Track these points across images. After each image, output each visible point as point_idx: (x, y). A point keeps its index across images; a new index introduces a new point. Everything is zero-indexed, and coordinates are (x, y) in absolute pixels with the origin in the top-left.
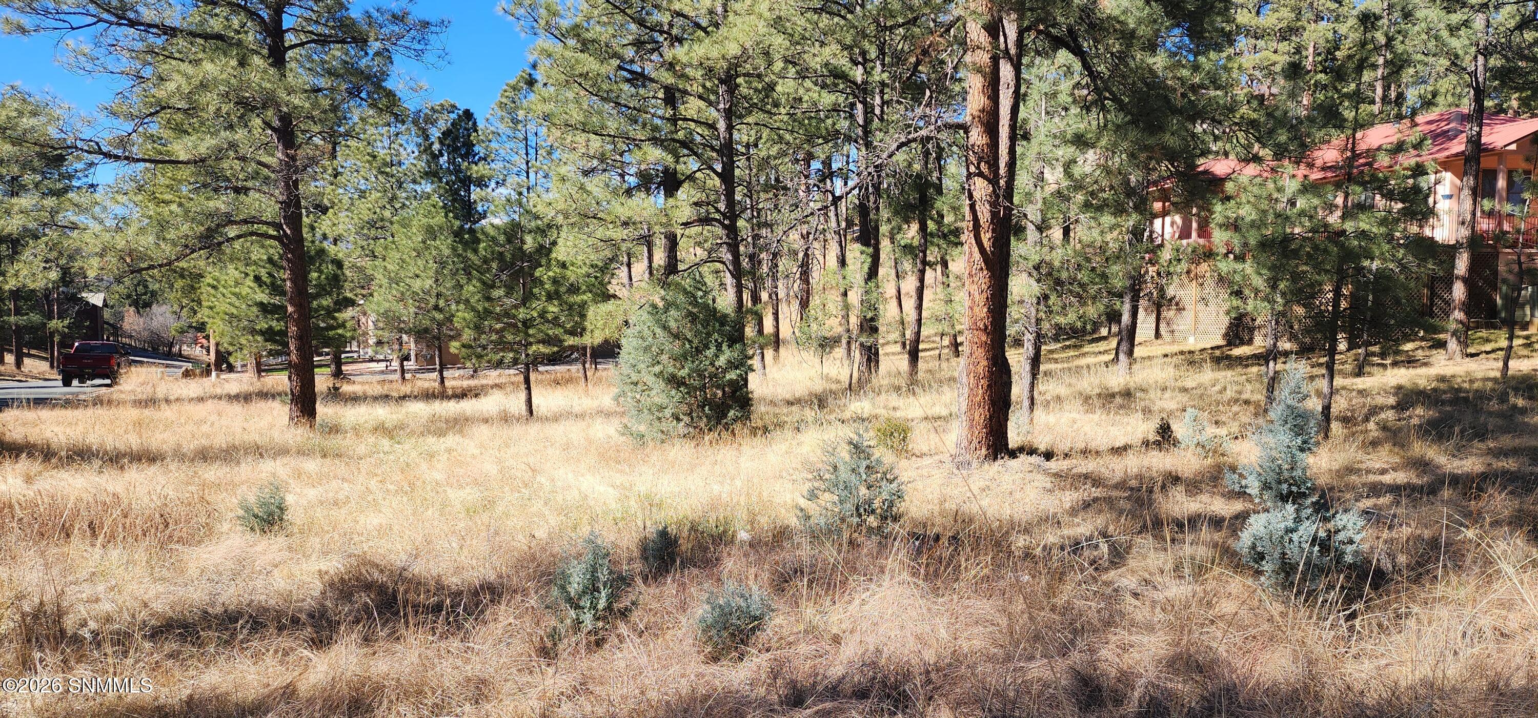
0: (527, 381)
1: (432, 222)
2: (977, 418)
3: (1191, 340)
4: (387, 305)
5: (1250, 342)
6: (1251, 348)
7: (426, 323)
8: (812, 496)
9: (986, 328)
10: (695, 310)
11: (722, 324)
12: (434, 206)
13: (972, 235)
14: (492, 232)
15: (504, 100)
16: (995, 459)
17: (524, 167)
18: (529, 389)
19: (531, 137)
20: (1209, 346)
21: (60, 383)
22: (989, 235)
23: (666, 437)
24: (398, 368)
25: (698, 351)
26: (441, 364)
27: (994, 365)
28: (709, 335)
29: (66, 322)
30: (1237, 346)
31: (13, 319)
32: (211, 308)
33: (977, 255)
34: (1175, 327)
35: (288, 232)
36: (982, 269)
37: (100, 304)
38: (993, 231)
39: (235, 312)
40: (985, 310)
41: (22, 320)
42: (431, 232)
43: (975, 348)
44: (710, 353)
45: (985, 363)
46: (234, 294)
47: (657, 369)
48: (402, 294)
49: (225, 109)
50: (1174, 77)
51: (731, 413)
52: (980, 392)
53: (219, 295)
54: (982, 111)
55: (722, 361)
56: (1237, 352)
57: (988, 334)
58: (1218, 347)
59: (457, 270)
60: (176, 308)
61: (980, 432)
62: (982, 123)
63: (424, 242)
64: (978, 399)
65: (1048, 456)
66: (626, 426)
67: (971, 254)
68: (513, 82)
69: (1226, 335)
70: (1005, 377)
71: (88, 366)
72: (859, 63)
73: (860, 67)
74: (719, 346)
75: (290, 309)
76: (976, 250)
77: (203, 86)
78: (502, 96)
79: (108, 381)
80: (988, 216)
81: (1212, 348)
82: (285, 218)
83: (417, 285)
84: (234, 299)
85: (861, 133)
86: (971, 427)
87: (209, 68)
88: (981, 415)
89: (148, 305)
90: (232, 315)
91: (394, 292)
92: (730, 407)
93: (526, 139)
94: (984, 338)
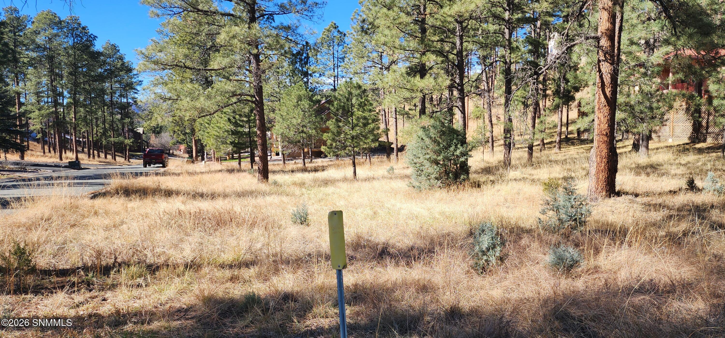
0: (354, 164)
1: (301, 93)
2: (601, 177)
3: (670, 140)
4: (282, 131)
5: (705, 141)
6: (706, 144)
7: (299, 138)
8: (544, 212)
9: (607, 134)
10: (444, 129)
11: (458, 136)
12: (301, 86)
13: (600, 90)
14: (339, 97)
15: (324, 36)
16: (610, 197)
17: (332, 67)
18: (355, 166)
19: (336, 53)
20: (681, 143)
21: (143, 166)
22: (609, 89)
23: (432, 187)
24: (282, 159)
25: (446, 148)
26: (304, 157)
27: (610, 152)
28: (451, 140)
29: (131, 140)
30: (698, 143)
31: (112, 139)
32: (208, 133)
33: (603, 99)
34: (660, 134)
35: (258, 99)
36: (605, 106)
37: (142, 133)
38: (612, 87)
39: (218, 134)
40: (607, 125)
41: (116, 140)
42: (300, 99)
43: (601, 144)
44: (452, 149)
45: (606, 151)
46: (218, 127)
47: (428, 156)
48: (288, 125)
49: (243, 46)
50: (712, 9)
51: (462, 177)
52: (603, 165)
53: (211, 127)
54: (608, 30)
55: (458, 152)
56: (698, 146)
57: (608, 137)
58: (687, 144)
59: (311, 114)
60: (172, 134)
61: (602, 184)
62: (607, 36)
63: (297, 102)
64: (602, 168)
65: (637, 195)
66: (410, 183)
67: (600, 99)
68: (327, 27)
69: (690, 138)
70: (615, 157)
71: (153, 159)
72: (507, 10)
73: (507, 12)
74: (456, 146)
75: (258, 132)
76: (602, 96)
77: (234, 37)
78: (323, 34)
79: (161, 165)
80: (609, 80)
81: (683, 144)
82: (256, 93)
83: (294, 121)
84: (217, 129)
85: (507, 43)
86: (598, 182)
87: (237, 29)
88: (603, 176)
89: (159, 133)
90: (217, 136)
91: (285, 125)
92: (460, 174)
93: (333, 54)
94: (606, 139)
